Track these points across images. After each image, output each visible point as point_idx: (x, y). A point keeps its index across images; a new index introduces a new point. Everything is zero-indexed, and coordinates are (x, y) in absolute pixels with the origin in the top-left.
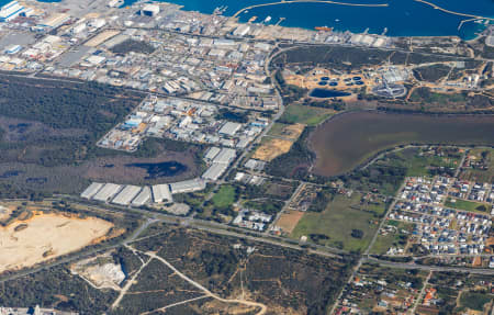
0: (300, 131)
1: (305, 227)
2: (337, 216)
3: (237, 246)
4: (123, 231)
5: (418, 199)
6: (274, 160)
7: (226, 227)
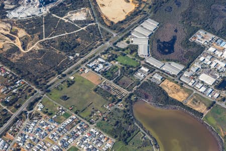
0: (197, 109)
1: (83, 81)
2: (86, 96)
3: (78, 55)
4: (108, 24)
5: (86, 136)
6: (161, 88)
7: (97, 55)
